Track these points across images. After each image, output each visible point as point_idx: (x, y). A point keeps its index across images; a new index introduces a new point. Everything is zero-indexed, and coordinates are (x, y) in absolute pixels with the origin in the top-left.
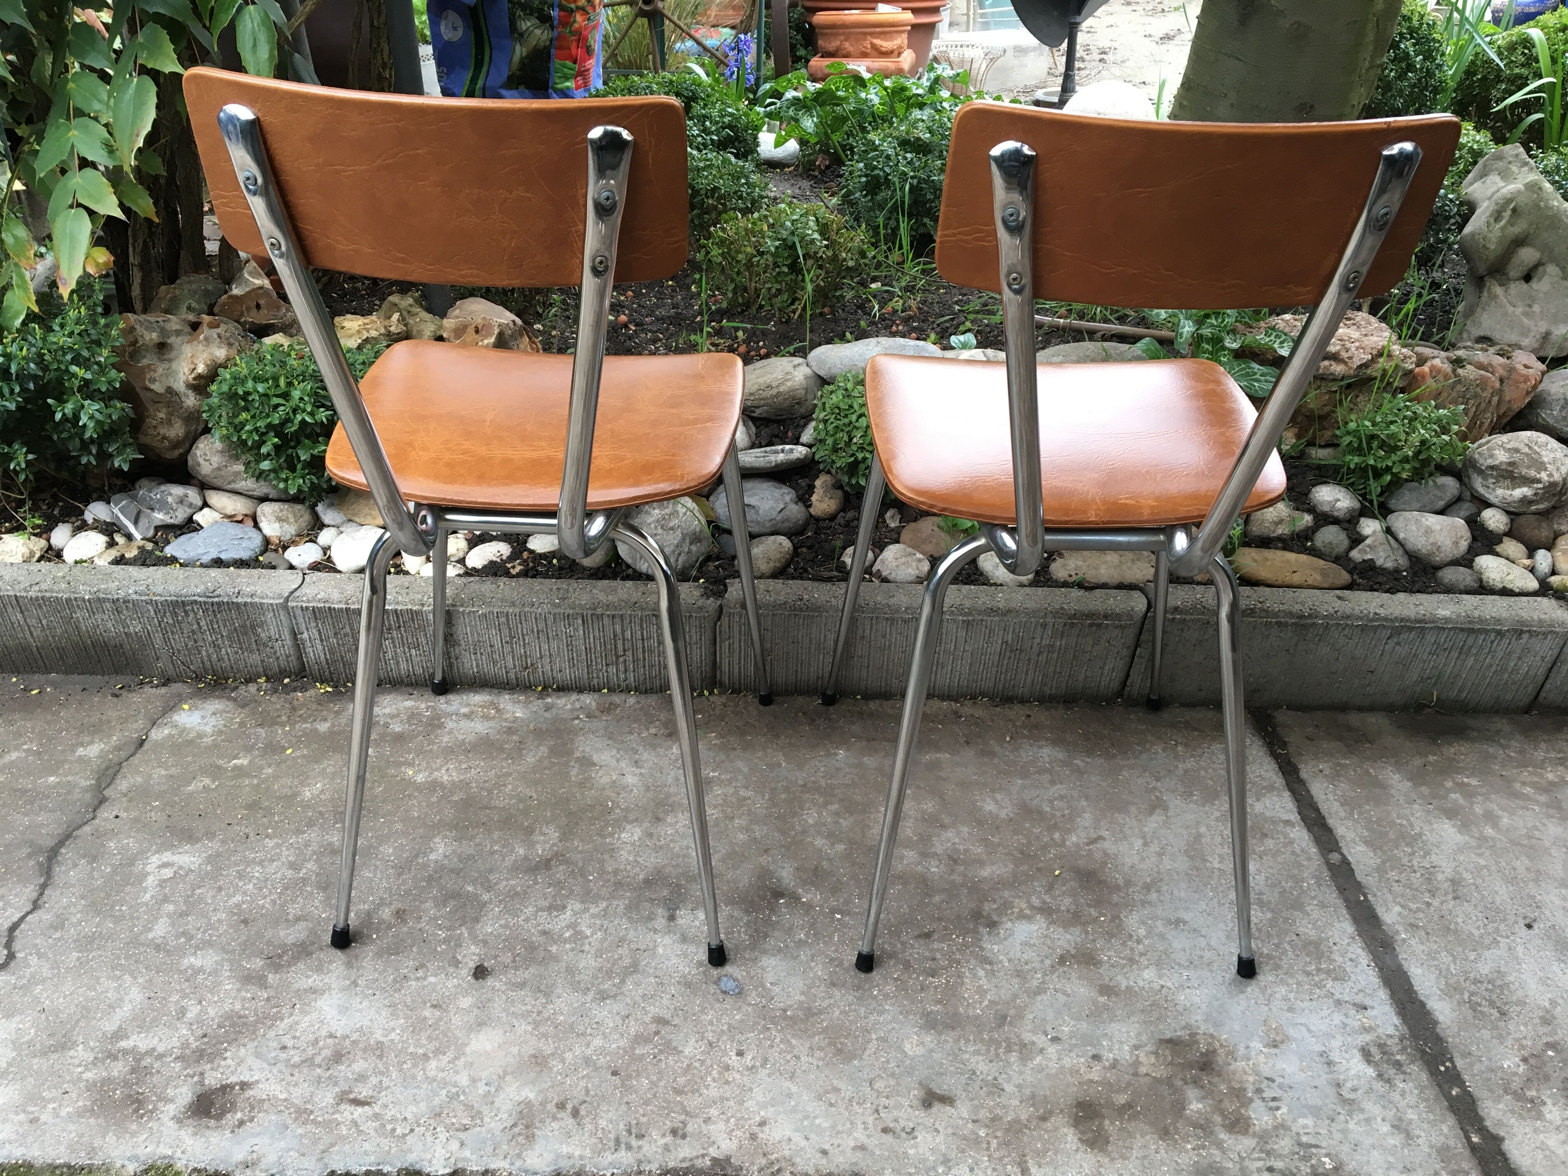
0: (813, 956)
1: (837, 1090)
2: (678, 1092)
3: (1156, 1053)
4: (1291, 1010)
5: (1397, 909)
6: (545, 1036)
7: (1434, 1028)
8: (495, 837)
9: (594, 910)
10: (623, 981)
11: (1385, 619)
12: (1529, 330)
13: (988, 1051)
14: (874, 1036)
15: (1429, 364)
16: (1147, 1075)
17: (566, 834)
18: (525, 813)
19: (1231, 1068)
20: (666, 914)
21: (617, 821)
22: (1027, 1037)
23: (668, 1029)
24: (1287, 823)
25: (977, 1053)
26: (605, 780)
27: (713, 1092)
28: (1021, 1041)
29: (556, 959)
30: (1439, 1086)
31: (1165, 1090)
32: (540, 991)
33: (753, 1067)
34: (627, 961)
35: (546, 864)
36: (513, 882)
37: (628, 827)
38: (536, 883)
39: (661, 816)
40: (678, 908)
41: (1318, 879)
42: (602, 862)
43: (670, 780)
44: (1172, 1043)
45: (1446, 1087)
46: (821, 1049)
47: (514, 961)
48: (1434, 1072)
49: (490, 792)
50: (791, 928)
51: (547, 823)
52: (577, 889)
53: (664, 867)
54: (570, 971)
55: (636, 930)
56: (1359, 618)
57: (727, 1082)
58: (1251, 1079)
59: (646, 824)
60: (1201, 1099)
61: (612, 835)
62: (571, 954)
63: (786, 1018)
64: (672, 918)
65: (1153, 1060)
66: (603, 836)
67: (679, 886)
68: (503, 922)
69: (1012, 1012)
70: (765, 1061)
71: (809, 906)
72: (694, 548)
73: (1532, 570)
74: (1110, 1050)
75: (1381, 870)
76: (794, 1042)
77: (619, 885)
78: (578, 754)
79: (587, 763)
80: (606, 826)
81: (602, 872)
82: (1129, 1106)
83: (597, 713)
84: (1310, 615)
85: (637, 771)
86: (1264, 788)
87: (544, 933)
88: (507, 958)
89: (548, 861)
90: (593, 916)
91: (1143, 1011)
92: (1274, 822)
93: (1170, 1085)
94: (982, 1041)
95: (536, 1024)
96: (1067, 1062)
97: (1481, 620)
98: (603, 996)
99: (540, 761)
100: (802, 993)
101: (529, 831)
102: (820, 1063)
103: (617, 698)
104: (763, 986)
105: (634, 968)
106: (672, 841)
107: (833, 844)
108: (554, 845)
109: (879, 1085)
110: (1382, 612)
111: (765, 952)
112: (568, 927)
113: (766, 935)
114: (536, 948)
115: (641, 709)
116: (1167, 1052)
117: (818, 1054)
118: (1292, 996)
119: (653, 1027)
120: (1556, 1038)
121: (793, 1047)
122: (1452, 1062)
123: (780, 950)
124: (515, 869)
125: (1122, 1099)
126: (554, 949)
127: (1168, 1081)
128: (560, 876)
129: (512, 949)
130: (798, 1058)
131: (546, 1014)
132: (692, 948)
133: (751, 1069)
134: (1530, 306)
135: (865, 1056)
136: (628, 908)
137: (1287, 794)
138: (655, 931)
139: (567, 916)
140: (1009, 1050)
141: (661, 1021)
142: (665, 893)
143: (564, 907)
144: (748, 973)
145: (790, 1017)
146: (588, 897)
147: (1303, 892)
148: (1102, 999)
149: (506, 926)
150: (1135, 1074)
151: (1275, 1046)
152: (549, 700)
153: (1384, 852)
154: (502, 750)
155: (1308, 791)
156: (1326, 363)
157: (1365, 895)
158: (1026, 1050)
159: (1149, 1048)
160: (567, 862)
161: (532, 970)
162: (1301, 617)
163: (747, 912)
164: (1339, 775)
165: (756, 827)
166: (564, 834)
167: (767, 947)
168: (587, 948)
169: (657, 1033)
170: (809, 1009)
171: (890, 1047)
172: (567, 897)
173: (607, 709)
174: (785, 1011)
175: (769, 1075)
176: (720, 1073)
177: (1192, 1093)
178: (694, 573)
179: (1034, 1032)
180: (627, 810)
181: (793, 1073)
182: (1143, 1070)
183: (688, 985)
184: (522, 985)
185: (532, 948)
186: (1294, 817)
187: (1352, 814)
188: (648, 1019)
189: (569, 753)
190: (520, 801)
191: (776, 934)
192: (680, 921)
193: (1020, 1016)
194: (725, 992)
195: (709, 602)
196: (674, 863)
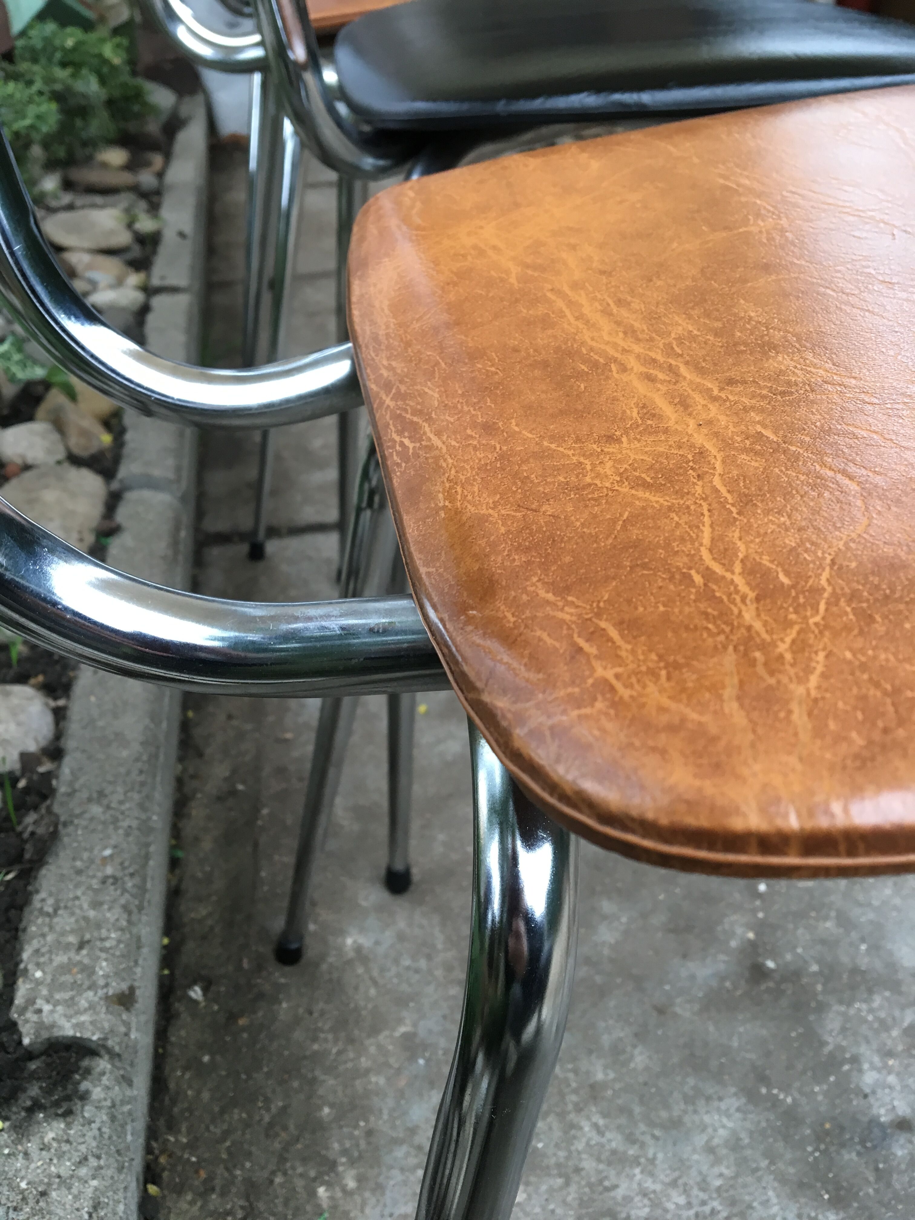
0: (860, 905)
40: (874, 1122)
50: (823, 942)
53: (782, 1179)
67: (820, 1136)
71: (760, 927)
106: (704, 1186)
107: (605, 917)
111: (892, 966)
113: (855, 971)
123: (875, 948)
142: (850, 1156)
163: (821, 1008)
165: (606, 1040)
167: (878, 965)
191: (845, 959)
195: (97, 1093)
196: (764, 1163)
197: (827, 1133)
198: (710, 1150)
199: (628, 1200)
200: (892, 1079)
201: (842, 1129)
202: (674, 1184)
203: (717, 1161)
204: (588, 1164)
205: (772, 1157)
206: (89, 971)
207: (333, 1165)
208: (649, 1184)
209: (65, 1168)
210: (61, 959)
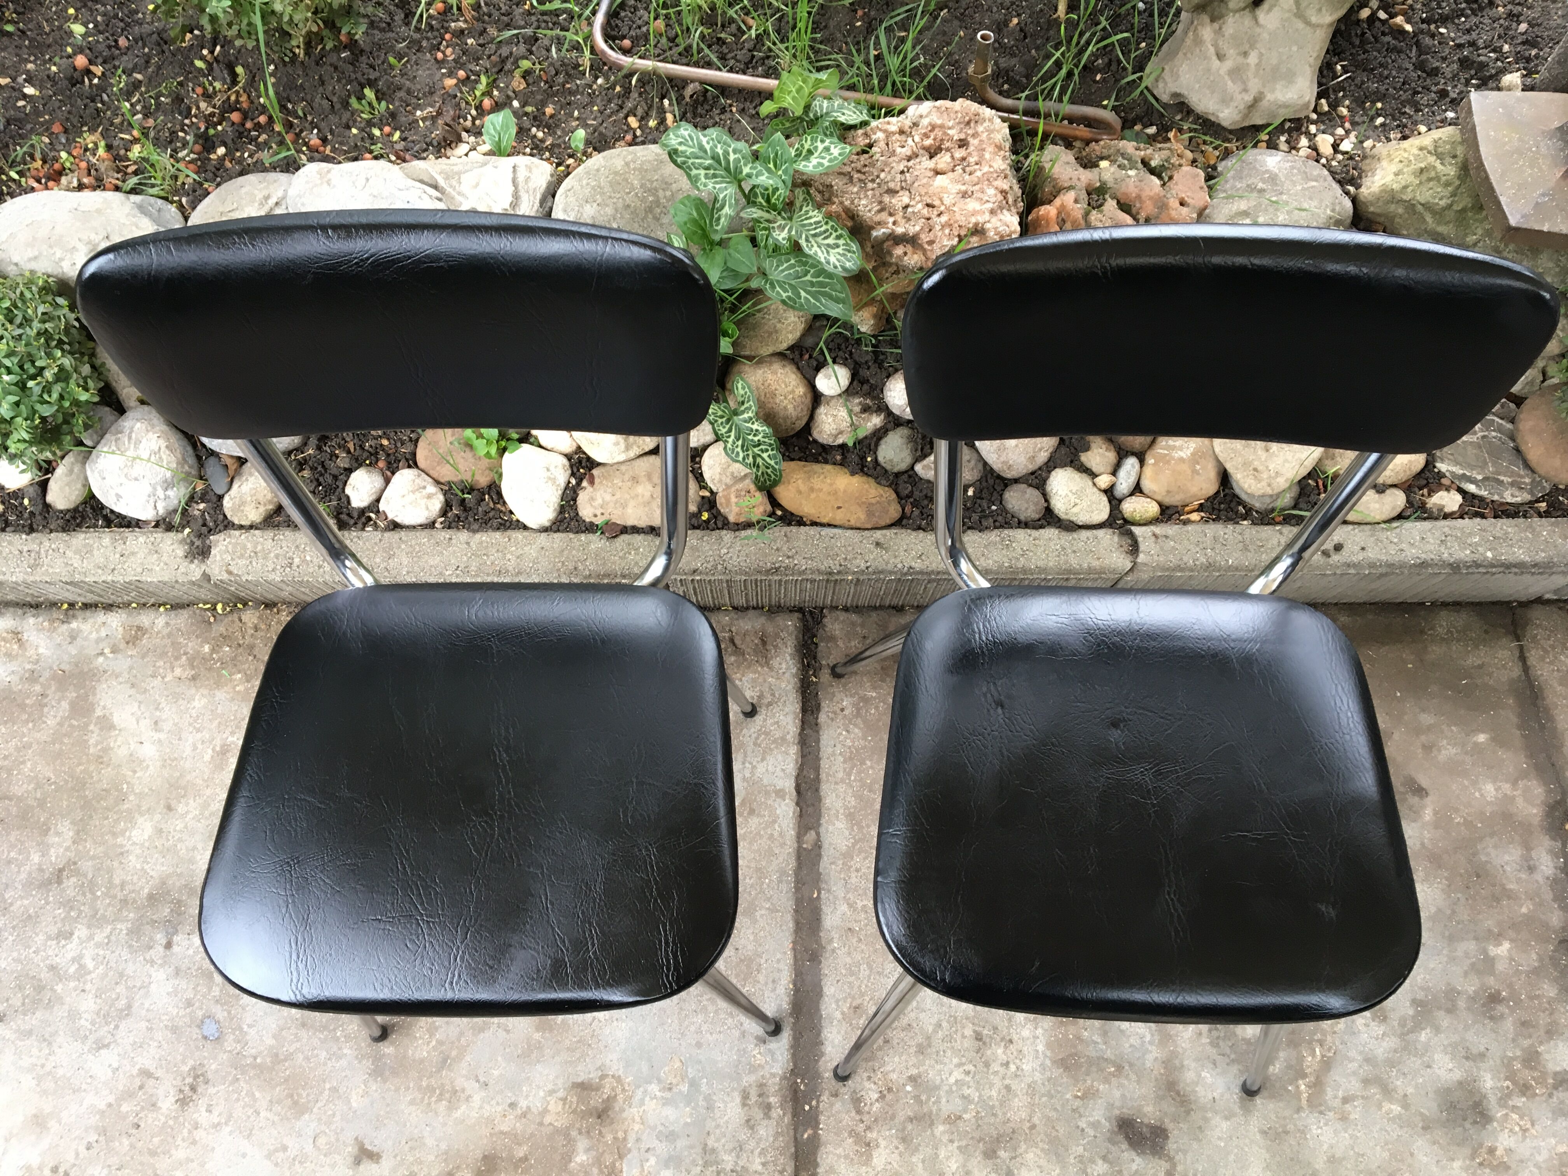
1: (285, 1148)
2: (153, 1153)
3: (564, 1100)
4: (699, 1045)
5: (844, 908)
6: (45, 1092)
7: (817, 1061)
8: (12, 839)
9: (100, 936)
10: (117, 1027)
11: (921, 572)
12: (1232, 99)
13: (423, 1099)
14: (328, 1086)
15: (1058, 202)
16: (550, 1124)
17: (81, 832)
18: (42, 803)
19: (624, 1115)
20: (164, 942)
21: (129, 811)
22: (460, 1083)
23: (151, 1082)
24: (780, 794)
25: (412, 1102)
26: (123, 752)
27: (180, 1154)
28: (453, 1087)
29: (60, 1000)
30: (796, 1130)
31: (561, 1141)
32: (45, 1040)
33: (219, 1124)
34: (122, 1003)
35: (59, 875)
36: (26, 902)
37: (141, 820)
38: (47, 903)
39: (173, 803)
40: (176, 932)
41: (782, 873)
42: (110, 871)
43: (188, 751)
44: (583, 1088)
45: (801, 1128)
46: (279, 1102)
47: (23, 1004)
48: (796, 1113)
49: (9, 771)
51: (63, 817)
52: (85, 909)
53: (169, 876)
54: (73, 1015)
55: (134, 963)
56: (891, 573)
57: (194, 1143)
58: (636, 1127)
59: (157, 817)
60: (587, 1150)
61: (123, 832)
62: (74, 994)
63: (254, 1066)
64: (169, 945)
65: (560, 1108)
66: (115, 835)
67: (179, 902)
68: (15, 954)
69: (454, 1053)
70: (230, 1117)
72: (171, 493)
73: (1109, 492)
74: (527, 1096)
75: (848, 855)
76: (257, 1094)
77: (124, 902)
78: (99, 712)
79: (107, 725)
80: (117, 821)
81: (110, 885)
82: (525, 1159)
83: (123, 646)
84: (839, 572)
85: (157, 736)
86: (775, 741)
87: (52, 968)
88: (16, 1001)
89: (61, 871)
90: (98, 945)
91: (568, 1049)
92: (767, 793)
93: (567, 1135)
94: (420, 1088)
95: (39, 1079)
96: (487, 1111)
97: (1025, 571)
98: (101, 1046)
99: (61, 724)
100: (274, 1037)
101: (45, 831)
102: (276, 1118)
103: (145, 619)
104: (241, 1029)
105: (127, 1011)
106: (180, 840)
108: (67, 849)
109: (322, 1141)
110: (918, 565)
112: (74, 960)
114: (44, 988)
115: (169, 635)
116: (575, 1099)
117: (277, 1108)
118: (705, 1028)
119: (138, 1082)
120: (921, 1069)
121: (255, 1100)
122: (818, 1102)
124: (28, 885)
125: (520, 1152)
126: (59, 988)
127: (565, 1133)
128: (71, 893)
129: (21, 988)
130: (258, 1114)
131: (48, 1068)
132: (183, 984)
133: (216, 1126)
134: (1245, 54)
135: (315, 1110)
136: (130, 932)
137: (794, 750)
138: (152, 962)
139: (72, 948)
140: (439, 1100)
141: (146, 1074)
142: (166, 912)
143: (72, 934)
144: (229, 1013)
145: (259, 1065)
146: (96, 920)
147: (762, 891)
148: (537, 1036)
149: (17, 960)
150: (541, 1124)
151: (670, 1089)
152: (74, 625)
153: (861, 828)
154: (22, 707)
155: (818, 741)
156: (899, 251)
157: (819, 893)
158: (454, 1097)
159: (561, 1094)
160: (77, 873)
161: (38, 1014)
162: (831, 573)
164: (858, 715)
166: (78, 833)
168: (88, 987)
169: (141, 1087)
170: (277, 1055)
171: (339, 1097)
172: (76, 920)
173: (135, 636)
174: (255, 1058)
175: (231, 1133)
176: (190, 1132)
177: (582, 1144)
178: (177, 519)
179: (468, 1078)
180: (141, 796)
181: (251, 1130)
182: (548, 1119)
183: (174, 1030)
184: (30, 1033)
185: (40, 988)
186: (789, 785)
187: (849, 775)
188: (135, 1072)
189: (91, 709)
190: (38, 786)
192: (175, 949)
193: (460, 1058)
194: (205, 1038)
195: (193, 566)
196: (179, 871)
197: (180, 907)
198: (194, 848)
199: (187, 804)
200: (191, 952)
201: (179, 915)
202: (186, 827)
203: (187, 850)
204: (208, 792)
205: (180, 875)
206: (242, 556)
207: (248, 681)
208: (190, 816)
209: (165, 558)
210: (249, 545)
